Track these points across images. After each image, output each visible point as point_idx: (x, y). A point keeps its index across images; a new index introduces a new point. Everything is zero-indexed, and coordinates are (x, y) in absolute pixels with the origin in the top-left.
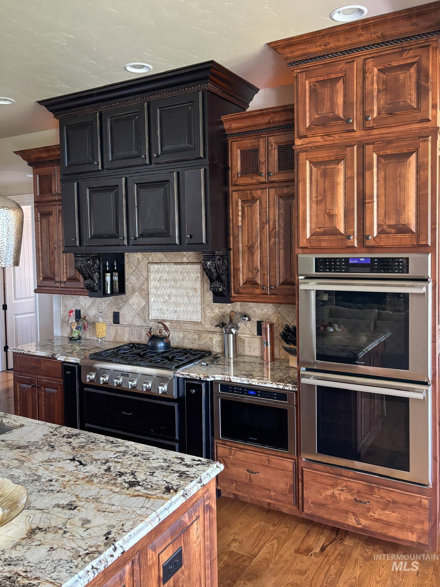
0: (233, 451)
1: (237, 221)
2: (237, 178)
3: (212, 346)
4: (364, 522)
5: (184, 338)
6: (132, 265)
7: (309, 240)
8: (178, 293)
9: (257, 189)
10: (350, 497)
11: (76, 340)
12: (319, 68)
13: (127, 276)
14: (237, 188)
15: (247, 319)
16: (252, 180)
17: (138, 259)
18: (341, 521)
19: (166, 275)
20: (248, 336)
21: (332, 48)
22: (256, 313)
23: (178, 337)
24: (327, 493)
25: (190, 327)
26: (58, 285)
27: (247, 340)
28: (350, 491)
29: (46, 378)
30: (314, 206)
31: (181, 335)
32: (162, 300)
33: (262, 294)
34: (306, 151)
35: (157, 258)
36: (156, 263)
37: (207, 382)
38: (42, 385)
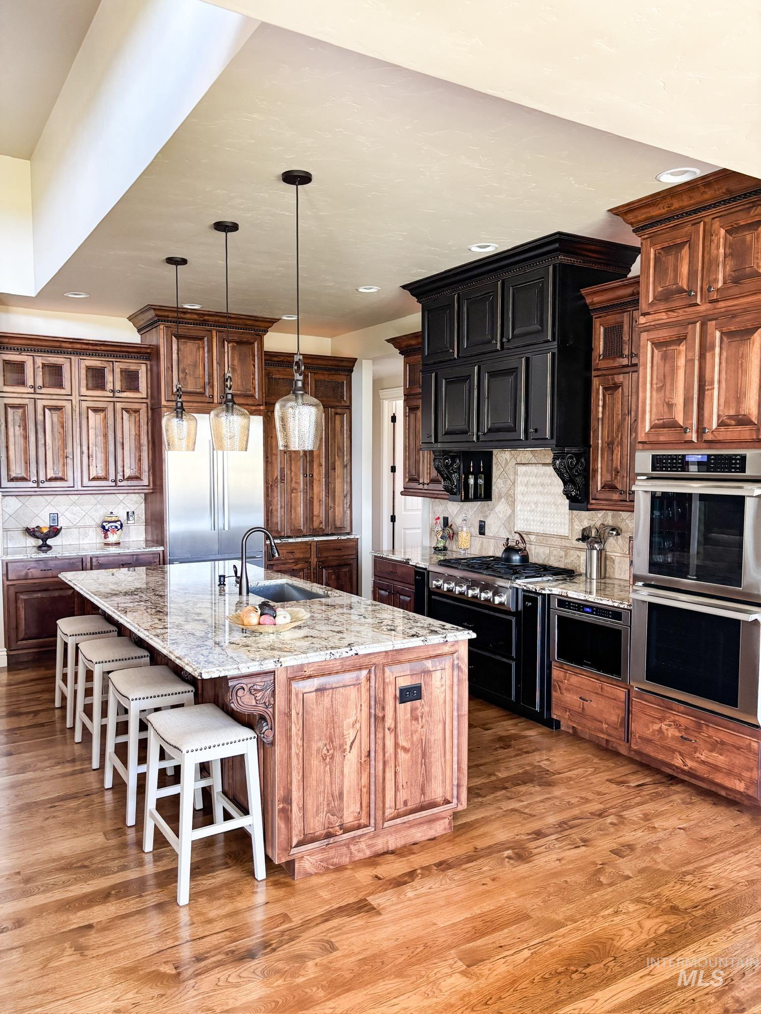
0: (568, 675)
1: (597, 412)
2: (599, 360)
3: (579, 566)
4: (690, 763)
5: (549, 555)
6: (500, 466)
7: (647, 434)
8: (546, 500)
9: (620, 374)
10: (677, 734)
11: (441, 550)
12: (667, 232)
13: (494, 480)
14: (599, 373)
15: (614, 533)
16: (614, 363)
17: (506, 459)
18: (668, 761)
19: (534, 478)
20: (619, 555)
21: (676, 209)
22: (628, 527)
23: (544, 553)
24: (655, 728)
25: (557, 542)
26: (421, 486)
27: (617, 560)
28: (678, 726)
29: (402, 584)
30: (654, 393)
31: (547, 551)
32: (529, 508)
33: (621, 501)
34: (648, 331)
35: (525, 458)
36: (523, 464)
37: (544, 595)
38: (398, 592)
